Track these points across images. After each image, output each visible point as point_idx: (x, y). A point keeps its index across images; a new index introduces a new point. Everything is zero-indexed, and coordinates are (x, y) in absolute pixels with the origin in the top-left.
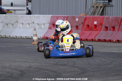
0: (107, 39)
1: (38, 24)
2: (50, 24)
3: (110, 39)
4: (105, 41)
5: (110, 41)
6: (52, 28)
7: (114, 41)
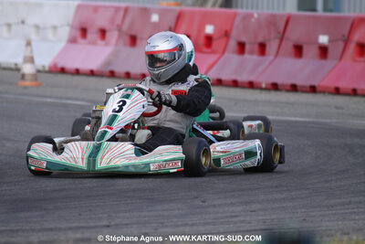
0: (243, 78)
1: (37, 27)
2: (72, 27)
3: (252, 78)
4: (235, 84)
5: (251, 85)
6: (80, 40)
7: (264, 86)
